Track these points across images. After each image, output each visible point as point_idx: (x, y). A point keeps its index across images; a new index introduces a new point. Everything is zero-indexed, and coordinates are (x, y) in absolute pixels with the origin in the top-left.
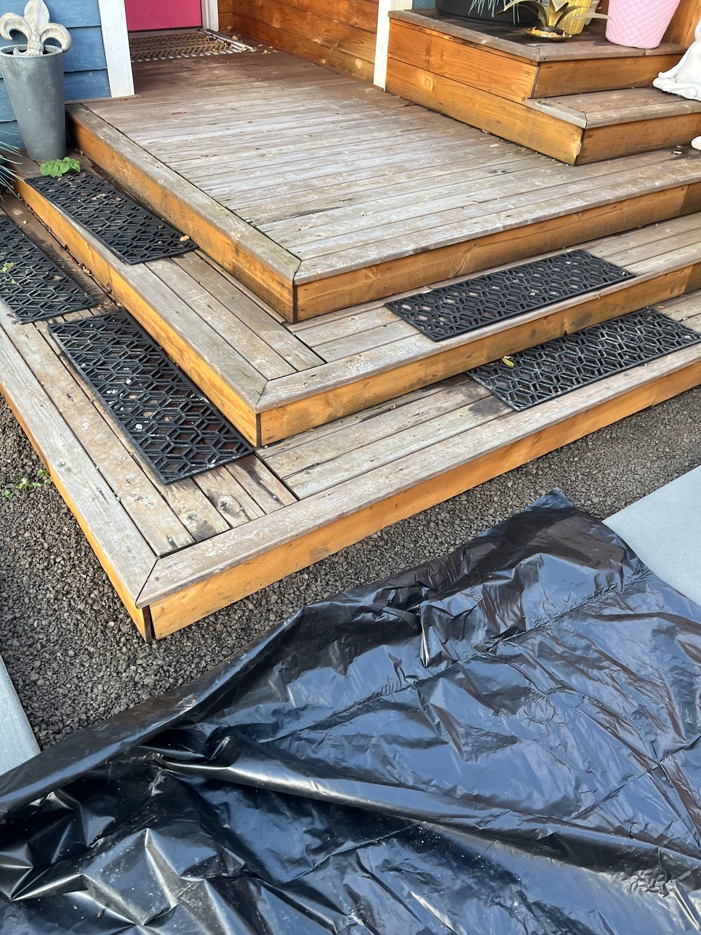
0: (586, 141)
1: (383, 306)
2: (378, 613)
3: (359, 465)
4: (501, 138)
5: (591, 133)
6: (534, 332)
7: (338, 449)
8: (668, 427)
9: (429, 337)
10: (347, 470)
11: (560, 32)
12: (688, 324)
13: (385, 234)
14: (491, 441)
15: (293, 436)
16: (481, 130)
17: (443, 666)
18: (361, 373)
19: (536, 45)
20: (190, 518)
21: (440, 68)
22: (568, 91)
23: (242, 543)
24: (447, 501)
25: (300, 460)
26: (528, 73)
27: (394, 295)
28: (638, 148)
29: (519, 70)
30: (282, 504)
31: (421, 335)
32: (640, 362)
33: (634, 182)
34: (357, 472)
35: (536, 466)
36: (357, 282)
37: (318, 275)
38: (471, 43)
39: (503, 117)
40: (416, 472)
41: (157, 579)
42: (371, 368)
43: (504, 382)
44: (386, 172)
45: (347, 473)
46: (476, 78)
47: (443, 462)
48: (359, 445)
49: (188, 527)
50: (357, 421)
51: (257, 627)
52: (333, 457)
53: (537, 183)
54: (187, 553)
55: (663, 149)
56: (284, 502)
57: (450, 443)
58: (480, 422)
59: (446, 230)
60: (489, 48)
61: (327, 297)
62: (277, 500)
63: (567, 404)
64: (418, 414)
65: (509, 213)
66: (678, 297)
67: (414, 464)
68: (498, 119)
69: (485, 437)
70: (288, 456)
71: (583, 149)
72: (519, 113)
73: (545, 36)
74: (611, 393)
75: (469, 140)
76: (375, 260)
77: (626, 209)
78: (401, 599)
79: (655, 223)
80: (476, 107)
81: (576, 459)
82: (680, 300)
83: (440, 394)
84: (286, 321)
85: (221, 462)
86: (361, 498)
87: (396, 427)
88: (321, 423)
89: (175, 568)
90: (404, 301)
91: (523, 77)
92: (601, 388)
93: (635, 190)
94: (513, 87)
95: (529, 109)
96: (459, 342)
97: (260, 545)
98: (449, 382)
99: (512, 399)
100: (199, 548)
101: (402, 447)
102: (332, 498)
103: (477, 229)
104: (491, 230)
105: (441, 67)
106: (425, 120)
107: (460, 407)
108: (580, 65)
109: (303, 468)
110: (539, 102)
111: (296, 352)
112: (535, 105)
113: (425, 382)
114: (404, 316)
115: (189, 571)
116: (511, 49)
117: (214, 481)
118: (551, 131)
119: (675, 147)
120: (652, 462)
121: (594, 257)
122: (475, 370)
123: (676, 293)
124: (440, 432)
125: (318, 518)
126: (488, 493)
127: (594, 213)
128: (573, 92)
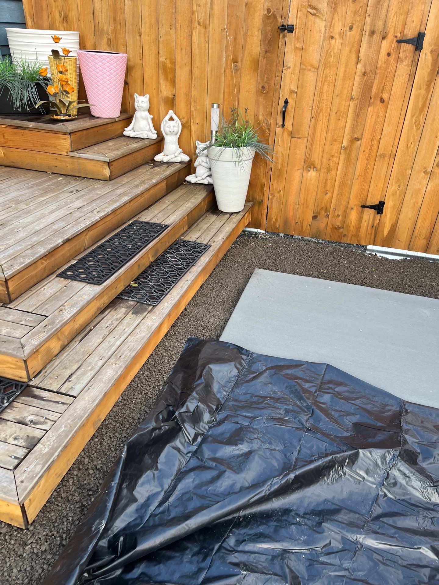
0: (111, 168)
1: (57, 276)
2: (160, 429)
3: (96, 364)
4: (61, 174)
5: (112, 163)
6: (139, 266)
7: (78, 361)
8: (214, 291)
9: (94, 284)
10: (91, 370)
11: (70, 116)
12: (199, 241)
13: (39, 237)
14: (154, 324)
15: (45, 367)
16: (46, 172)
17: (199, 439)
18: (72, 314)
19: (61, 124)
20: (15, 439)
21: (4, 143)
22: (87, 145)
23: (60, 435)
24: (143, 366)
25: (59, 377)
26: (65, 139)
27: (58, 269)
28: (133, 167)
29: (59, 138)
30: (67, 404)
31: (89, 285)
32: (192, 264)
33: (143, 182)
34: (97, 368)
35: (173, 330)
36: (37, 268)
37: (18, 270)
38: (22, 127)
39: (58, 164)
40: (129, 354)
41: (22, 482)
42: (75, 310)
43: (139, 294)
44: (11, 205)
45: (92, 372)
46: (32, 146)
47: (138, 344)
48: (88, 355)
49: (18, 444)
50: (77, 343)
51: (85, 482)
52: (77, 367)
53: (99, 193)
54: (30, 459)
55: (143, 164)
56: (68, 402)
57: (135, 334)
58: (142, 318)
59: (73, 227)
60: (34, 129)
61: (24, 282)
62: (62, 403)
63: (175, 294)
64: (108, 326)
65: (97, 210)
66: (186, 231)
67: (125, 351)
68: (56, 165)
69: (149, 324)
70: (50, 378)
71: (111, 172)
72: (67, 160)
73: (64, 119)
74: (190, 282)
75: (44, 179)
76: (45, 253)
77: (146, 196)
78: (165, 417)
79: (159, 200)
80: (38, 161)
81: (187, 320)
82: (187, 233)
83: (112, 312)
84: (4, 304)
85: (11, 400)
86: (109, 380)
87: (101, 337)
88: (58, 352)
89: (29, 470)
90: (67, 270)
91: (63, 141)
92: (184, 281)
93: (147, 186)
94: (58, 147)
95: (72, 157)
96: (111, 281)
97: (72, 431)
98: (113, 304)
99: (149, 301)
100: (35, 451)
101: (112, 346)
102: (94, 388)
103: (88, 223)
104: (95, 221)
105: (6, 143)
106: (8, 173)
107: (126, 314)
108: (88, 131)
109: (65, 380)
110: (77, 153)
111: (24, 318)
112: (75, 154)
113: (101, 308)
114: (73, 278)
115: (39, 468)
116: (50, 128)
117: (14, 412)
118: (90, 166)
119: (148, 162)
120: (218, 308)
121: (144, 222)
122: (121, 294)
123: (185, 229)
124: (126, 330)
125: (94, 401)
126: (159, 353)
127: (134, 201)
128: (90, 145)
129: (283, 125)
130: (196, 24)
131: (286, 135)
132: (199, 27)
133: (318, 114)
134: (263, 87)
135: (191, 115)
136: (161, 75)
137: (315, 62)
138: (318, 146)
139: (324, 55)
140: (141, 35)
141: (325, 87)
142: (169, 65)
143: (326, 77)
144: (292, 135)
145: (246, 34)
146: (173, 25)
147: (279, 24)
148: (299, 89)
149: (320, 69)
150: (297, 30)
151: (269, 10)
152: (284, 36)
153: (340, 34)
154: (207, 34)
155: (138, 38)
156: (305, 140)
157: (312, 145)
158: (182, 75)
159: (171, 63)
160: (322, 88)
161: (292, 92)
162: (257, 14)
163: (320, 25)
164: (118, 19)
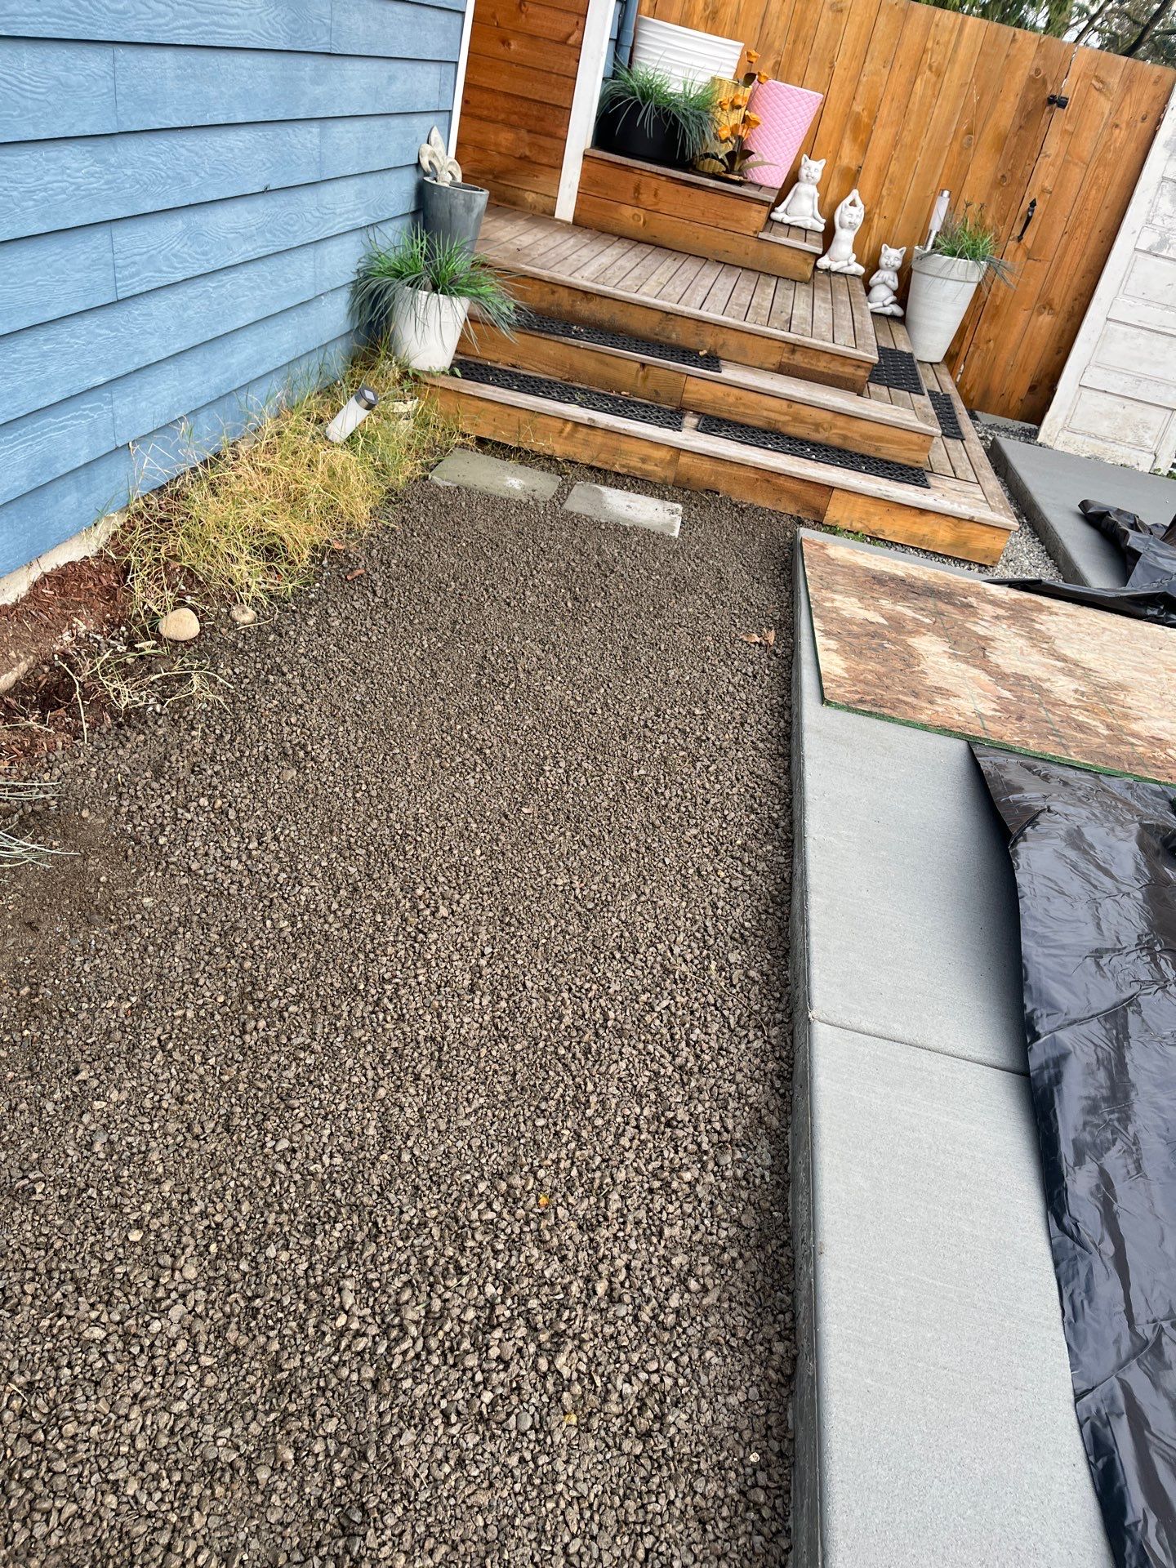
21: (654, 205)
29: (750, 209)
39: (732, 248)
46: (701, 215)
68: (725, 249)
80: (702, 240)
129: (1020, 238)
130: (926, 68)
131: (1020, 253)
132: (928, 73)
133: (1075, 229)
134: (1003, 176)
135: (879, 203)
136: (848, 134)
137: (1086, 155)
138: (1063, 278)
139: (1100, 147)
140: (832, 67)
141: (1094, 192)
142: (865, 120)
143: (1097, 177)
144: (1029, 255)
145: (996, 97)
146: (889, 63)
147: (1048, 94)
148: (1056, 189)
149: (1091, 166)
150: (1070, 106)
151: (1037, 71)
152: (1052, 111)
153: (1128, 124)
154: (938, 86)
155: (827, 70)
156: (1048, 264)
157: (1055, 274)
158: (881, 138)
159: (870, 118)
160: (1088, 193)
161: (1044, 191)
162: (1020, 73)
163: (1105, 105)
164: (803, 34)
